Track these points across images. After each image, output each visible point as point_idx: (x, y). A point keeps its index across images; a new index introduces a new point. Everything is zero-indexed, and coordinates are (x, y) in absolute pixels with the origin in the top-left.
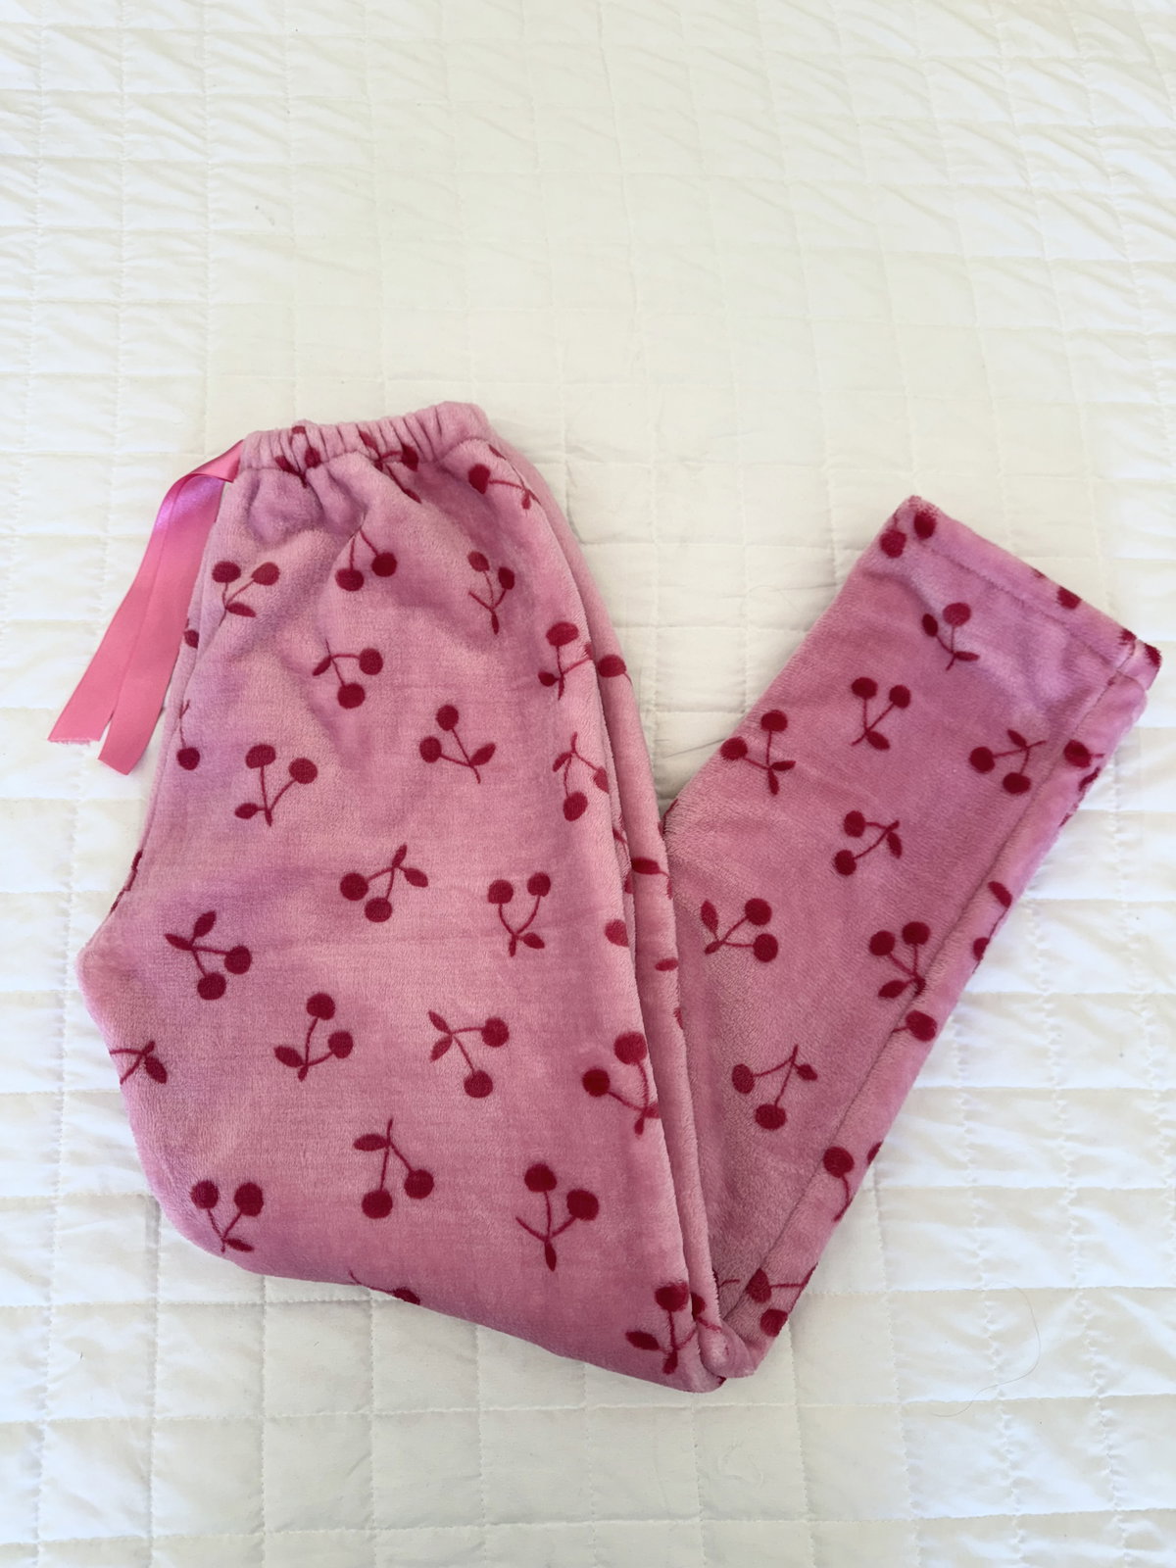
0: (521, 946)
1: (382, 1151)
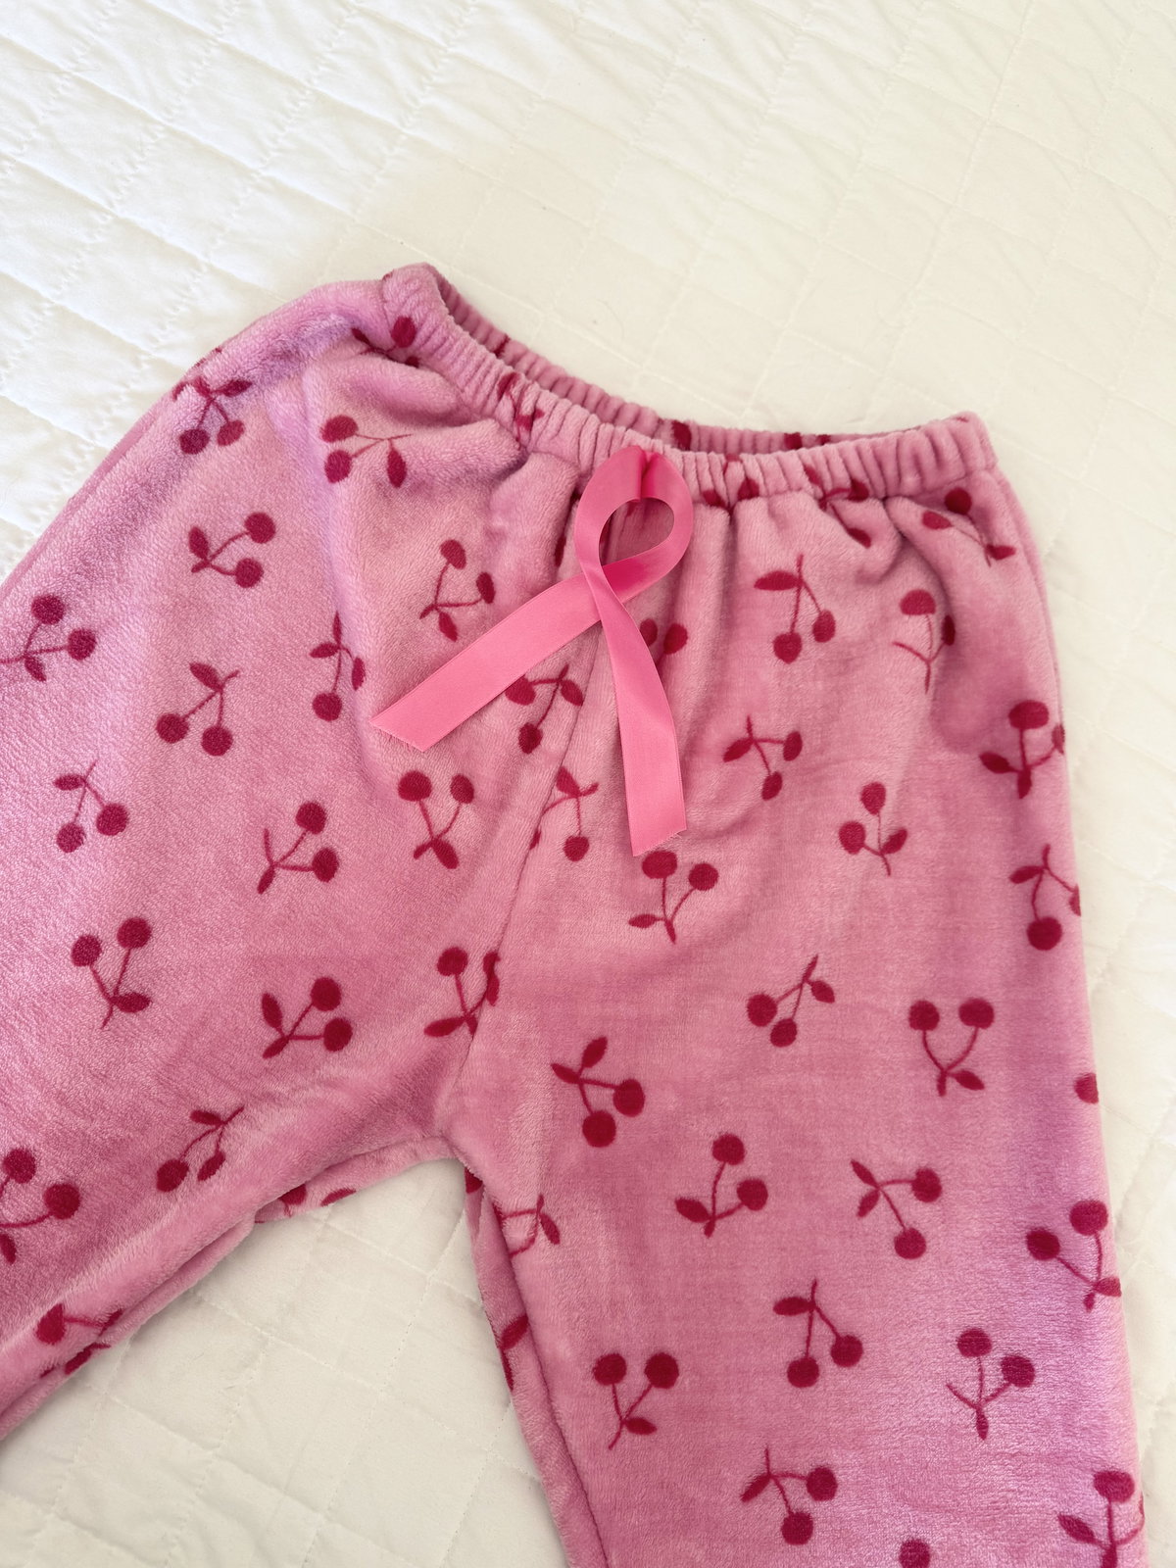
0: (952, 1085)
1: (806, 1315)
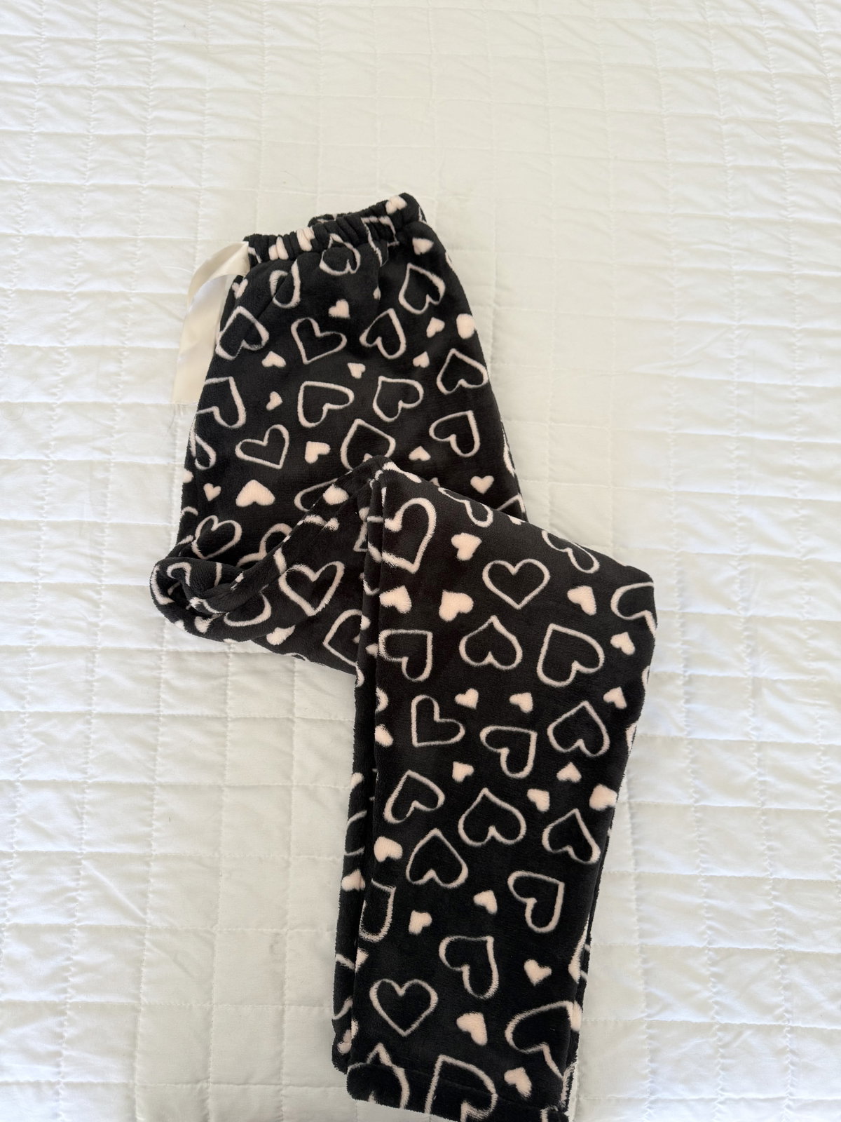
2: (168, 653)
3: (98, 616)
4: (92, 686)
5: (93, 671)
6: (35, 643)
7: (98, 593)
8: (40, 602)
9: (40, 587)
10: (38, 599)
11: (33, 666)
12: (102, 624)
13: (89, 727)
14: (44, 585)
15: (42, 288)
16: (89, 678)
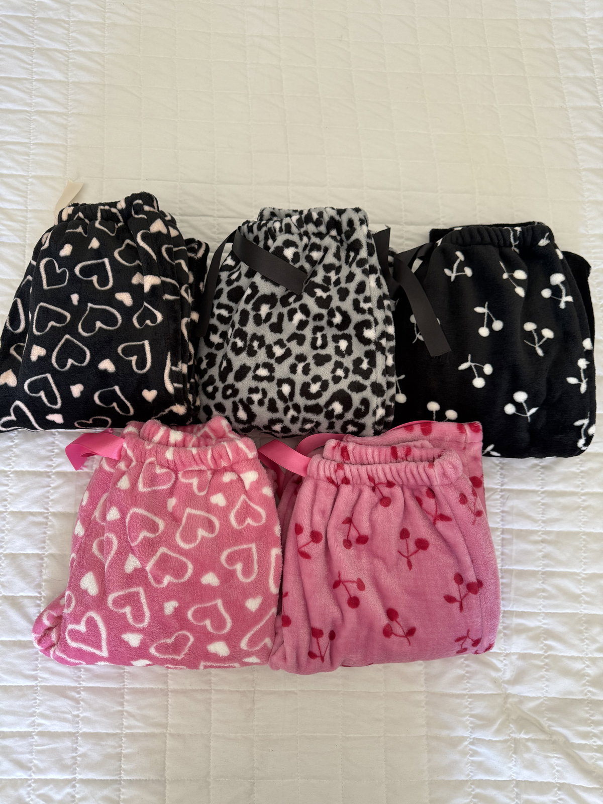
2: (127, 735)
3: (79, 710)
4: (76, 760)
5: (76, 749)
6: (37, 729)
7: (79, 693)
8: (39, 700)
9: (39, 688)
10: (38, 697)
11: (36, 746)
12: (81, 715)
13: (74, 789)
14: (42, 687)
15: (31, 469)
16: (74, 755)
